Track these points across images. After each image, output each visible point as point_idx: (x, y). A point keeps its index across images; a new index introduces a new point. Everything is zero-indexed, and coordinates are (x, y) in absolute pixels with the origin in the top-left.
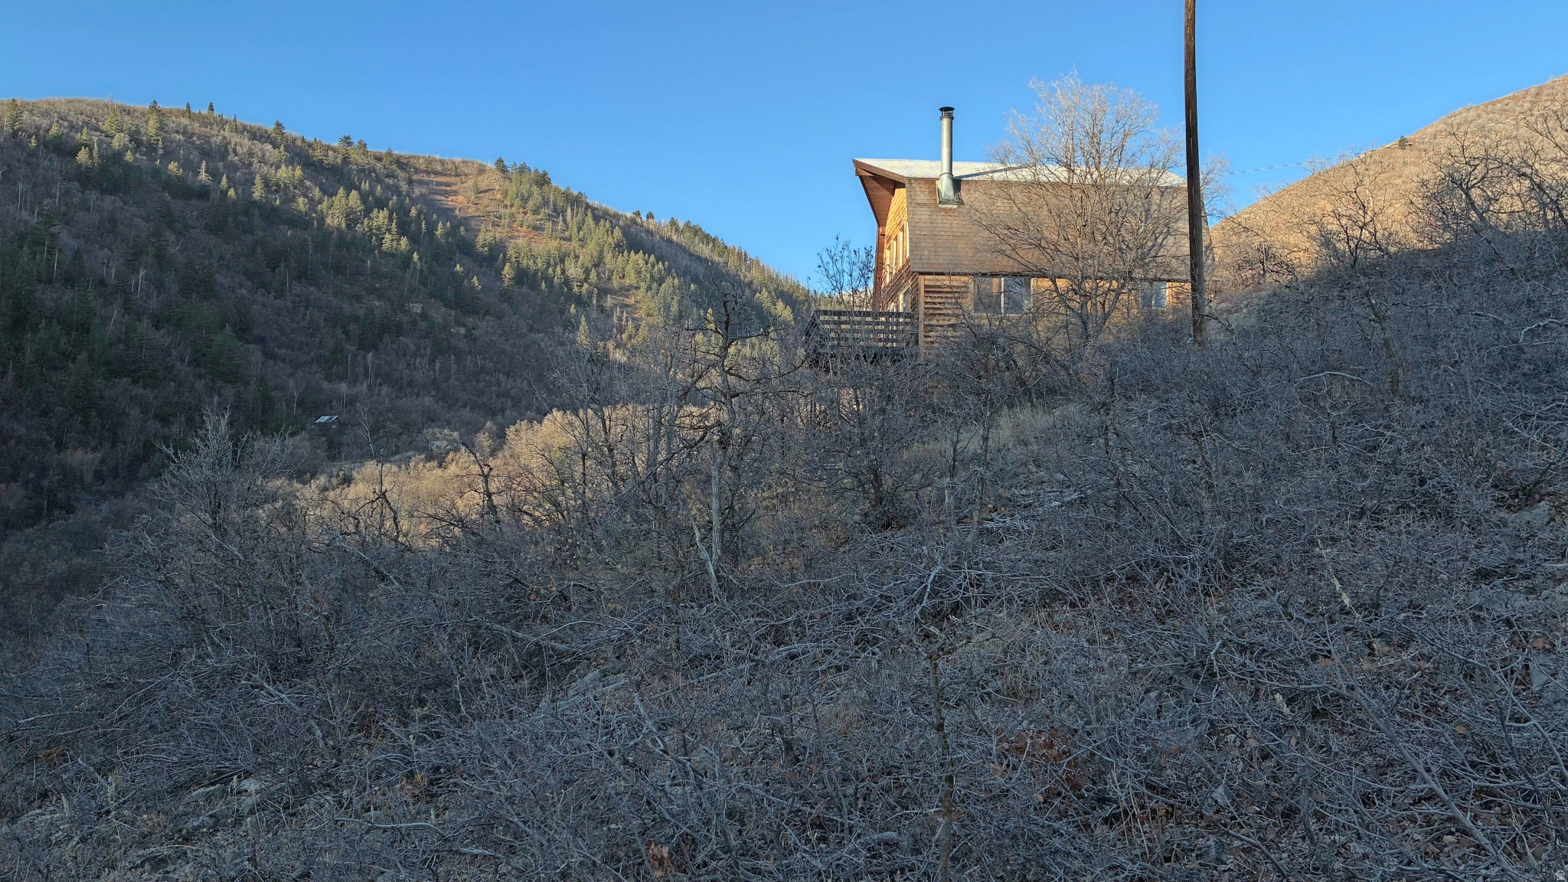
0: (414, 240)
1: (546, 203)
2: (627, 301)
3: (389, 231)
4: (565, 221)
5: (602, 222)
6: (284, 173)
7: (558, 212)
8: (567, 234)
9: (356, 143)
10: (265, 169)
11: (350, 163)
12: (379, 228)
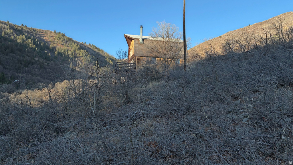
0: (36, 45)
1: (64, 40)
2: (80, 59)
3: (31, 43)
4: (68, 43)
5: (76, 44)
6: (9, 31)
7: (67, 41)
8: (68, 46)
9: (24, 26)
10: (5, 30)
11: (23, 29)
12: (29, 43)
